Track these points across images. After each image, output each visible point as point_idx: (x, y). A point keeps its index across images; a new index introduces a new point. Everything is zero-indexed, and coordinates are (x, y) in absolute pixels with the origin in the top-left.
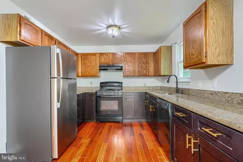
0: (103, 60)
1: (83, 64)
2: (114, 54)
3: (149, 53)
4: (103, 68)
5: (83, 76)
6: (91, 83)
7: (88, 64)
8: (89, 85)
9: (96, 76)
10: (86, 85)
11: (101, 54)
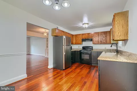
0: (84, 37)
1: (75, 39)
2: (88, 34)
3: (106, 32)
4: (84, 40)
5: (75, 44)
6: (79, 47)
7: (77, 39)
8: (78, 48)
9: (80, 44)
10: (76, 47)
11: (83, 34)
